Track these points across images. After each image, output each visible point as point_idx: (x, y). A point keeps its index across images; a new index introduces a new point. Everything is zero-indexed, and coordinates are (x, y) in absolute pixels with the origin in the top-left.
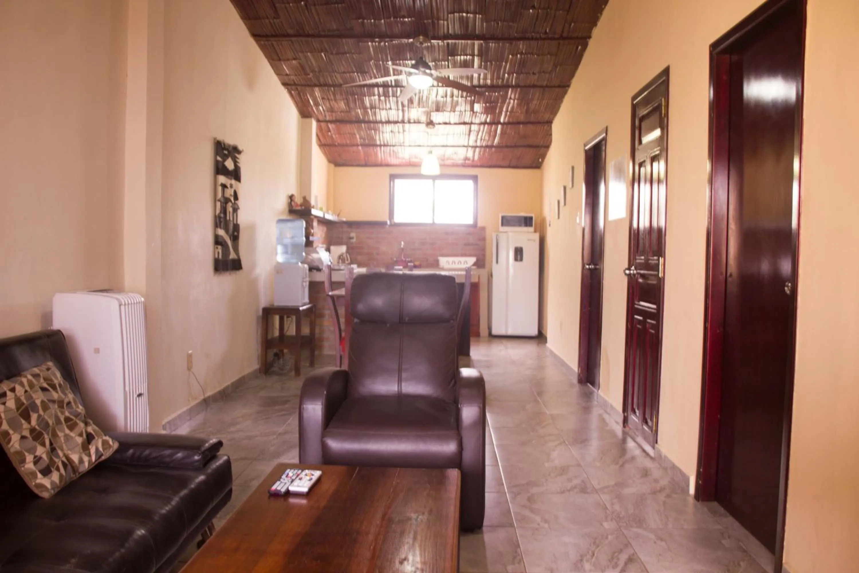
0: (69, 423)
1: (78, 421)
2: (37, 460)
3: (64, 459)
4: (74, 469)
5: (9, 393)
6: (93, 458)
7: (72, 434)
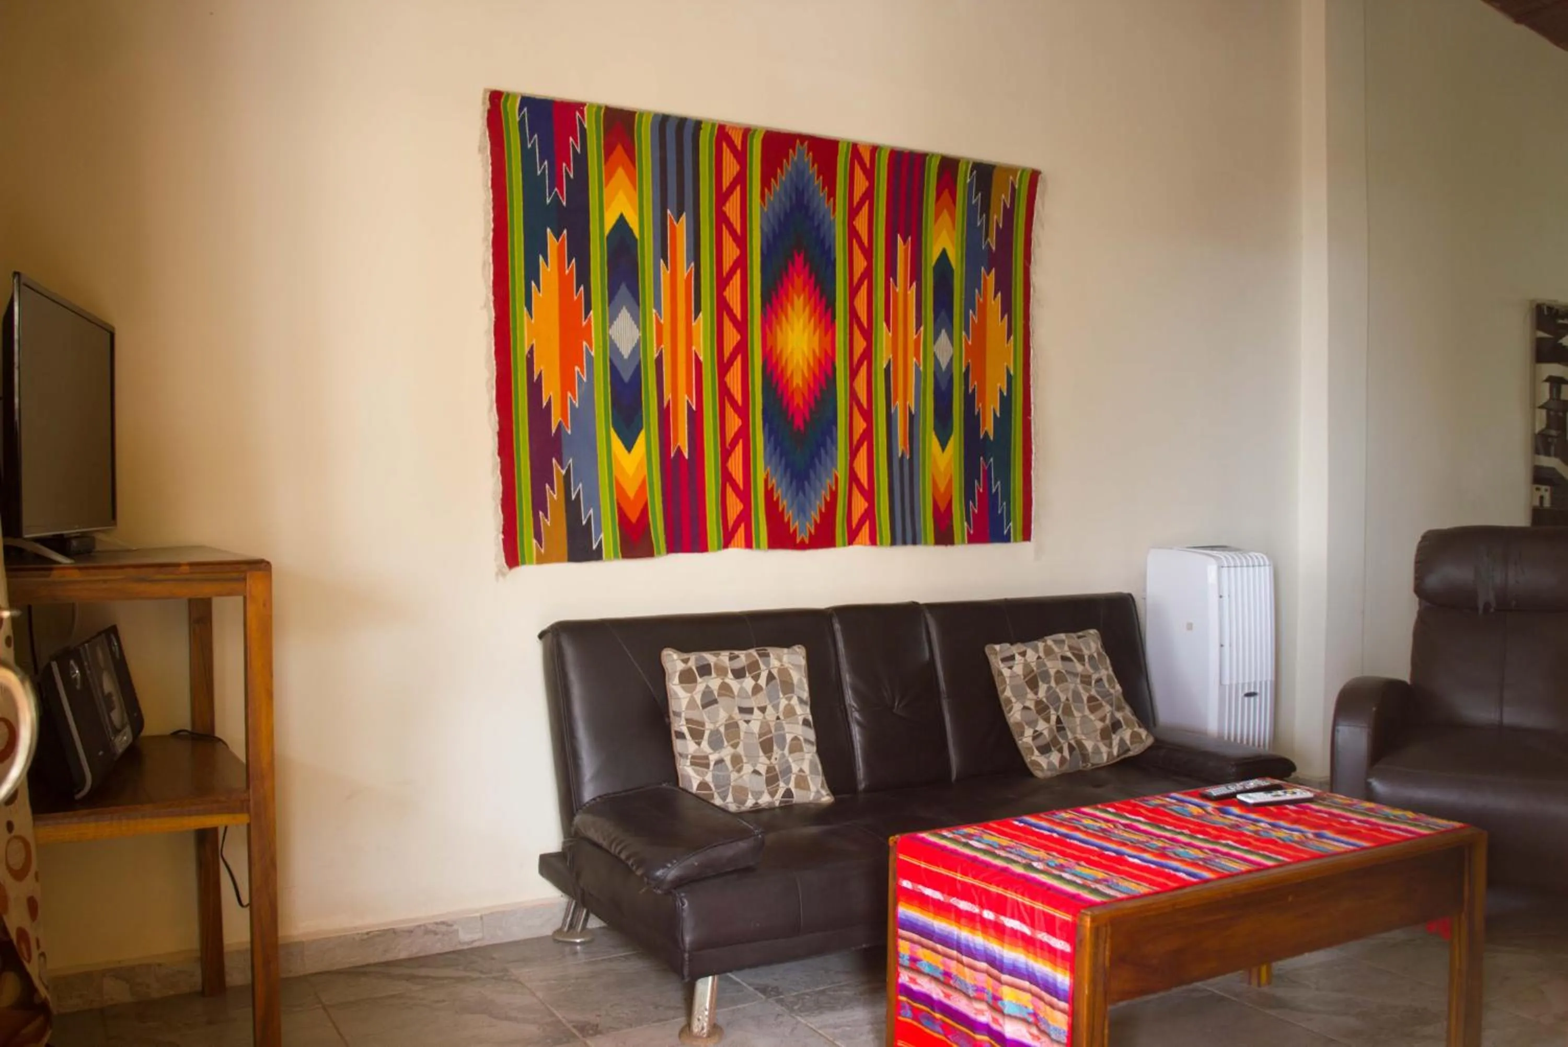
0: (1092, 704)
1: (1104, 703)
2: (1037, 736)
3: (1072, 742)
4: (1085, 757)
5: (1017, 657)
6: (1115, 751)
7: (1092, 717)
